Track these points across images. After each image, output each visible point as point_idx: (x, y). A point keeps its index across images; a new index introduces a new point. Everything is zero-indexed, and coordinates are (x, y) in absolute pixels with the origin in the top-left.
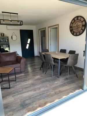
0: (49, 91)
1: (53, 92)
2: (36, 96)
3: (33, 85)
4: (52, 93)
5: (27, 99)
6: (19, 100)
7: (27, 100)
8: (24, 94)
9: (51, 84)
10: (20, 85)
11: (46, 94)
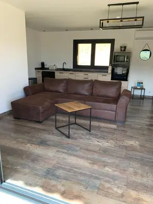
0: (116, 182)
1: (120, 191)
2: (81, 173)
3: (105, 151)
4: (115, 189)
5: (66, 167)
6: (55, 162)
7: (64, 169)
8: (72, 157)
9: (139, 171)
10: (86, 141)
11: (102, 182)
